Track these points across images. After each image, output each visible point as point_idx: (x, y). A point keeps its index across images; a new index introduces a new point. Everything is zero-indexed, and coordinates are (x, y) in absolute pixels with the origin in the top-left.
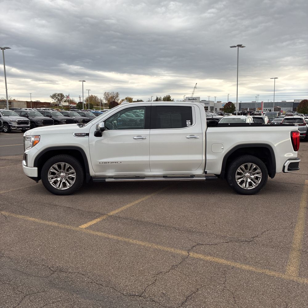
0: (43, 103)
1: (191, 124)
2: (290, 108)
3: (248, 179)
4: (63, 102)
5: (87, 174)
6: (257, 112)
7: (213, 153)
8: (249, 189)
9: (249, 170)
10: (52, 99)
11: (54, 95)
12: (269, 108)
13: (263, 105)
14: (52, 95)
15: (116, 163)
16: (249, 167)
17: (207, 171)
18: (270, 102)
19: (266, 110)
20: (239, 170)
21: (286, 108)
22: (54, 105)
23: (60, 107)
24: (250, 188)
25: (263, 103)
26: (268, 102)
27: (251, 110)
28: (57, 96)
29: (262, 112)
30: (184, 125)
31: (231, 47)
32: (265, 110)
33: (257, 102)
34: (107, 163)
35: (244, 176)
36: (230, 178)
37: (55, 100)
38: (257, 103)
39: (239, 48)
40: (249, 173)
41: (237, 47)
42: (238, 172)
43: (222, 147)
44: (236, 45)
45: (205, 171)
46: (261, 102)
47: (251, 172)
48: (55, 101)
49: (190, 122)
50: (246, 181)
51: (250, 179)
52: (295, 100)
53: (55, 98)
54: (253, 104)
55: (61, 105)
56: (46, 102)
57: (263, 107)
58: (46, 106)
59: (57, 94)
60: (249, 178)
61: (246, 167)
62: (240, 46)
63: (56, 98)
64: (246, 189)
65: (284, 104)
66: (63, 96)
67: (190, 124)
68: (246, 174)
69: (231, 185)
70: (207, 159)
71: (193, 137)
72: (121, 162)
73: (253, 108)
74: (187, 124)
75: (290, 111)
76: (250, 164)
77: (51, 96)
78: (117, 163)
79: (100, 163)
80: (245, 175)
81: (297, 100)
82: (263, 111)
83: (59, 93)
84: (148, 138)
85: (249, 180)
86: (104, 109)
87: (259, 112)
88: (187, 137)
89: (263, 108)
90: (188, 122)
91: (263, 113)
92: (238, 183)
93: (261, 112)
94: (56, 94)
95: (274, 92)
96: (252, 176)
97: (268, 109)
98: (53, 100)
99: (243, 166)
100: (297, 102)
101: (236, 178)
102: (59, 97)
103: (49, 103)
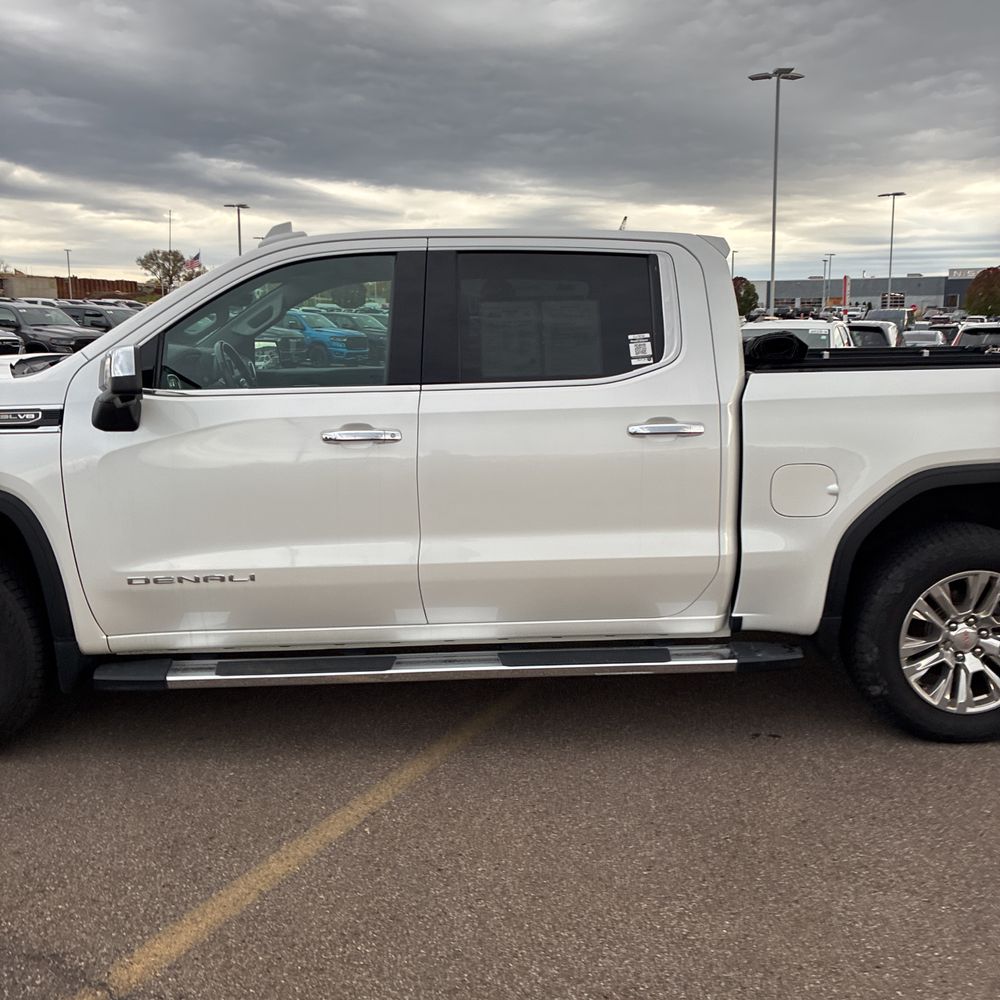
0: (112, 282)
1: (657, 355)
2: (934, 298)
3: (969, 656)
4: (181, 279)
5: (59, 645)
6: (826, 310)
7: (778, 518)
8: (970, 710)
9: (977, 609)
10: (144, 271)
11: (151, 255)
12: (867, 300)
13: (848, 288)
14: (143, 258)
15: (222, 579)
16: (975, 593)
17: (740, 619)
18: (869, 277)
19: (857, 304)
20: (918, 612)
21: (923, 298)
22: (152, 290)
24: (979, 703)
25: (848, 281)
26: (861, 277)
27: (807, 307)
28: (161, 258)
29: (846, 312)
30: (616, 363)
31: (753, 78)
32: (854, 303)
33: (827, 278)
34: (170, 581)
35: (947, 640)
36: (870, 655)
37: (154, 273)
38: (827, 281)
39: (782, 80)
40: (970, 625)
41: (775, 79)
42: (915, 621)
43: (834, 487)
44: (771, 72)
45: (734, 615)
46: (842, 278)
47: (986, 620)
48: (155, 277)
49: (649, 345)
50: (957, 668)
51: (976, 655)
52: (951, 271)
53: (155, 267)
54: (815, 284)
56: (122, 281)
57: (848, 293)
58: (125, 293)
59: (160, 255)
60: (973, 651)
61: (959, 591)
62: (784, 73)
63: (159, 267)
64: (953, 709)
65: (916, 284)
66: (182, 258)
67: (649, 352)
68: (955, 629)
69: (876, 690)
70: (744, 549)
71: (665, 429)
72: (252, 578)
73: (812, 297)
74: (633, 354)
75: (934, 308)
76: (985, 575)
77: (139, 260)
78: (231, 579)
79: (130, 582)
80: (953, 633)
81: (958, 270)
82: (847, 308)
83: (167, 250)
84: (408, 434)
85: (973, 664)
86: (319, 305)
87: (835, 310)
88: (632, 430)
89: (848, 297)
90: (639, 346)
91: (849, 313)
92: (913, 679)
93: (840, 310)
94: (158, 252)
95: (889, 246)
96: (987, 637)
97: (861, 300)
98: (148, 272)
99: (940, 590)
100: (959, 276)
101: (902, 654)
102: (167, 264)
103: (135, 283)
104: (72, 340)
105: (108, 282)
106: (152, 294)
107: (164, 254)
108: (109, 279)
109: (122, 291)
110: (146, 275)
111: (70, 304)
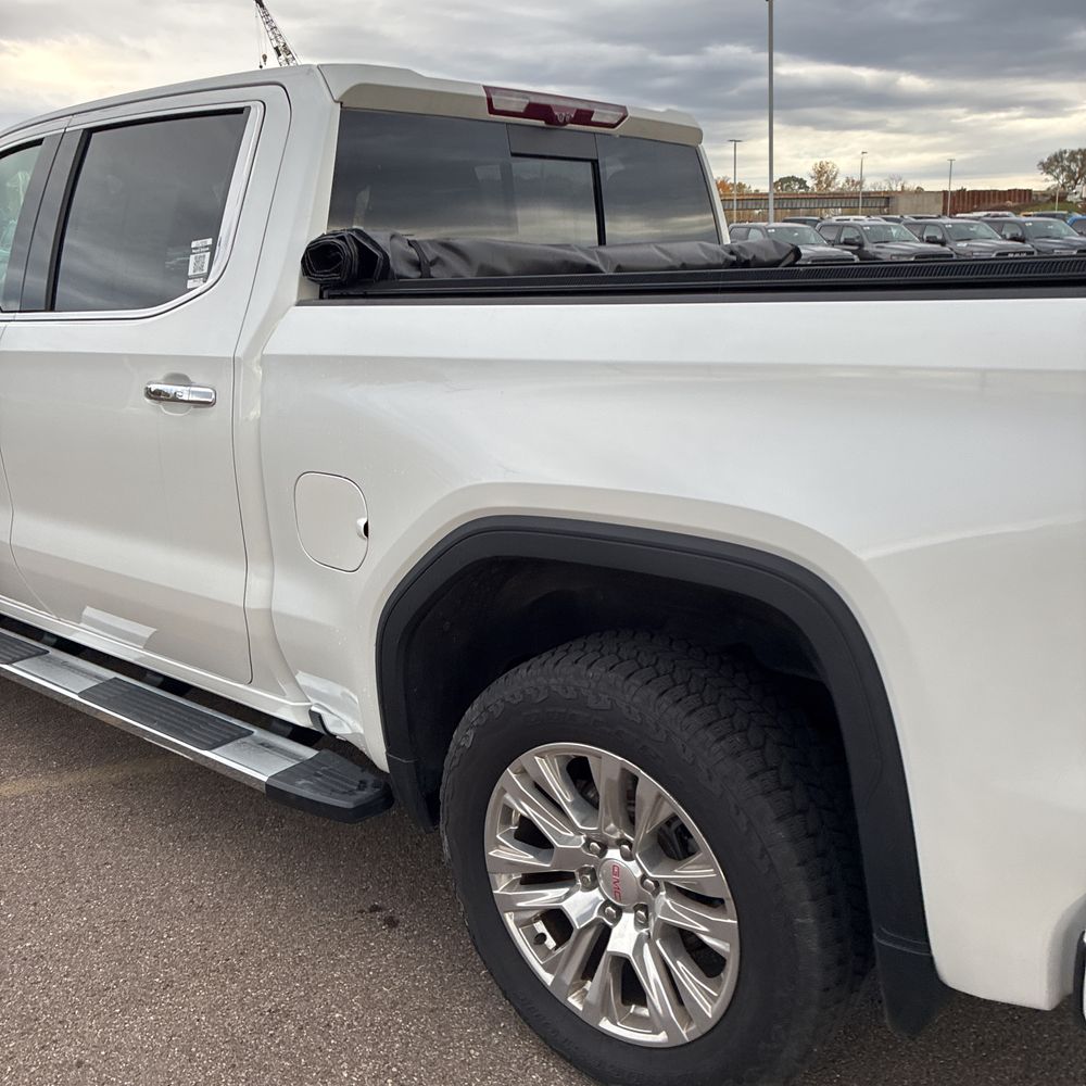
0: (1004, 192)
10: (1045, 176)
11: (1055, 156)
14: (1046, 160)
22: (1048, 198)
23: (1072, 207)
28: (1067, 159)
37: (1057, 178)
48: (1056, 183)
53: (1058, 170)
55: (1078, 196)
56: (1015, 190)
58: (1016, 204)
59: (1067, 155)
63: (1063, 170)
77: (1041, 163)
83: (1076, 148)
94: (1065, 152)
98: (1050, 177)
102: (1073, 166)
103: (1030, 191)
104: (911, 256)
105: (1000, 192)
106: (1048, 202)
107: (1073, 154)
108: (1000, 189)
109: (1014, 201)
110: (1047, 180)
111: (914, 220)
